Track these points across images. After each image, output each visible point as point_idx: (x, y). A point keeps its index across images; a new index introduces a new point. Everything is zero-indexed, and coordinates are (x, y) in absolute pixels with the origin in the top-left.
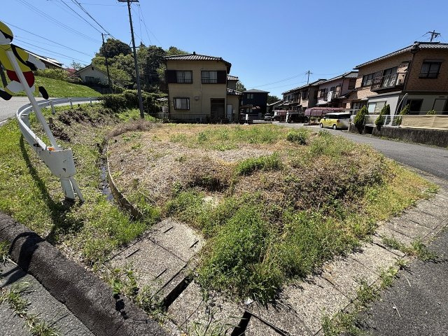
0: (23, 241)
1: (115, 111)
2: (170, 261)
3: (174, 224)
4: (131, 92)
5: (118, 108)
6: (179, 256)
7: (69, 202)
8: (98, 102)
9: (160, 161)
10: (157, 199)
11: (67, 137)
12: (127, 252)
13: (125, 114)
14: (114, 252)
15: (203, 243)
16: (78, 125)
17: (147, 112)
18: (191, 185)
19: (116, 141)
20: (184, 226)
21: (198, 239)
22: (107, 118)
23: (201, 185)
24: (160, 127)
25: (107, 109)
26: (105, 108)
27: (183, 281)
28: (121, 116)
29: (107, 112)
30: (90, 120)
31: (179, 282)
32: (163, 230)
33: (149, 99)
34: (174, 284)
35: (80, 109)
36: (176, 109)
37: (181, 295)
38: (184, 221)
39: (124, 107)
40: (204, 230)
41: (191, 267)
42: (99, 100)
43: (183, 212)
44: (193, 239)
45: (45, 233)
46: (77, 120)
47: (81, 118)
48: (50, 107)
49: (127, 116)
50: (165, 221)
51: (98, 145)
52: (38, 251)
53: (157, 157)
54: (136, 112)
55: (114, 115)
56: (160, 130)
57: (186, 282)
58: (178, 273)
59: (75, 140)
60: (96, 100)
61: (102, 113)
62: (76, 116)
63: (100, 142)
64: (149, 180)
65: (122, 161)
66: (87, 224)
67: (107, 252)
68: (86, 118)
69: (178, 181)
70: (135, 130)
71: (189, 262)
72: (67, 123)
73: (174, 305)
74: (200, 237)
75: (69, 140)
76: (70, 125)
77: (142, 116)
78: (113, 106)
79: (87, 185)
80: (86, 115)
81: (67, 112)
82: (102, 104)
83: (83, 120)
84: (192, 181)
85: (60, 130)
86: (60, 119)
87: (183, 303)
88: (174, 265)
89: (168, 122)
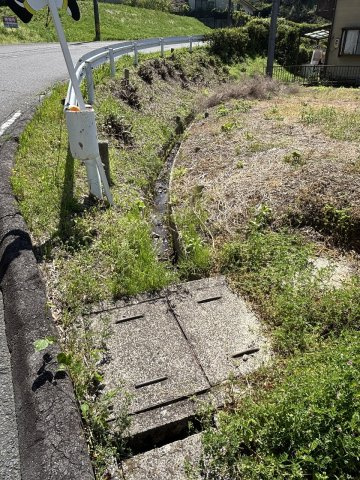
0: (11, 240)
1: (226, 61)
2: (181, 364)
3: (226, 292)
4: (260, 23)
5: (231, 54)
6: (203, 363)
7: (92, 201)
8: (201, 44)
9: (255, 158)
10: (217, 232)
11: (136, 102)
12: (124, 312)
13: (241, 66)
14: (106, 304)
15: (265, 358)
16: (163, 84)
17: (280, 62)
18: (293, 222)
19: (207, 115)
20: (243, 304)
21: (260, 345)
22: (209, 73)
23: (317, 226)
24: (294, 92)
25: (213, 58)
26: (210, 55)
27: (185, 420)
28: (233, 70)
29: (211, 63)
30: (182, 77)
31: (179, 417)
32: (199, 296)
33: (292, 35)
34: (166, 416)
35: (172, 58)
36: (342, 55)
37: (167, 447)
38: (247, 295)
39: (241, 54)
40: (279, 332)
41: (214, 400)
42: (203, 40)
43: (252, 274)
44: (248, 342)
45: (40, 238)
46: (163, 76)
47: (170, 72)
48: (132, 54)
49: (243, 70)
50: (212, 281)
51: (178, 118)
52: (15, 262)
53: (254, 149)
54: (260, 63)
55: (221, 70)
56: (293, 99)
57: (190, 425)
58: (184, 398)
59: (148, 108)
60: (199, 40)
61: (204, 65)
62: (164, 68)
63: (183, 114)
64: (218, 193)
65: (197, 150)
66: (96, 243)
67: (96, 299)
68: (177, 73)
69: (270, 207)
70: (244, 97)
71: (214, 387)
72: (147, 79)
73: (144, 459)
74: (265, 344)
75: (139, 107)
76: (150, 83)
77: (269, 70)
78: (225, 51)
79: (131, 182)
80: (177, 67)
81: (152, 61)
82: (207, 48)
83: (171, 77)
84: (299, 211)
85: (134, 91)
86: (140, 74)
87: (161, 465)
88: (184, 376)
89: (316, 84)
